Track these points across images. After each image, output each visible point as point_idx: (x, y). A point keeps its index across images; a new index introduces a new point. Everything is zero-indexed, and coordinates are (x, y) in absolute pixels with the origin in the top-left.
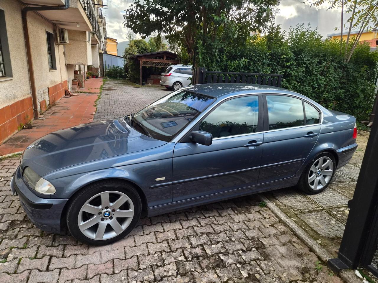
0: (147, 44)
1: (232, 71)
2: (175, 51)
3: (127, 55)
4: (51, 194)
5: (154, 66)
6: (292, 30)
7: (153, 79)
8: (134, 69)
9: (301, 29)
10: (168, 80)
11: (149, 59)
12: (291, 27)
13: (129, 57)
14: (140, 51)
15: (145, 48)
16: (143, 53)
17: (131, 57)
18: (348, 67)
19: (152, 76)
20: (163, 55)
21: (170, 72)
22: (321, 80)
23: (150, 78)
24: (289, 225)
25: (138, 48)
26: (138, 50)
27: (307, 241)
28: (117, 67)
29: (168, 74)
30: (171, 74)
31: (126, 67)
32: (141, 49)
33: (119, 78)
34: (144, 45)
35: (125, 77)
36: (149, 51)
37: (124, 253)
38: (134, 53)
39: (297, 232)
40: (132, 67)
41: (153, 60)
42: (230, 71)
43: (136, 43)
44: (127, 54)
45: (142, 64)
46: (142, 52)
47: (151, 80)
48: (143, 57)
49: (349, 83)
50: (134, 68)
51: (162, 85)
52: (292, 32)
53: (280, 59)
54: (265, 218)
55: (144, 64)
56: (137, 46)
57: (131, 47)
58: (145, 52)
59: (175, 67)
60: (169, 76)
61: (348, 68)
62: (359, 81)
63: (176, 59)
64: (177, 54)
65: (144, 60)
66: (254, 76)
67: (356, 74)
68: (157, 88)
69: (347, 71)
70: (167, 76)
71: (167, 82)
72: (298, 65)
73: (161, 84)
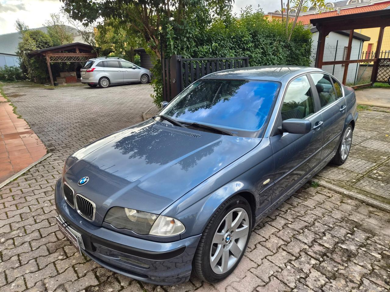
0: (47, 36)
1: (202, 57)
2: (90, 42)
3: (22, 51)
4: (179, 233)
5: (60, 61)
6: (243, 12)
7: (65, 78)
8: (38, 68)
9: (250, 11)
10: (91, 77)
11: (57, 54)
12: (241, 9)
13: (26, 53)
14: (40, 44)
15: (45, 41)
16: (44, 47)
17: (28, 53)
18: (291, 45)
19: (62, 74)
20: (74, 48)
21: (92, 67)
22: (274, 59)
23: (60, 76)
24: (356, 197)
25: (36, 42)
26: (36, 44)
27: (385, 207)
28: (11, 67)
29: (90, 69)
30: (94, 69)
31: (23, 66)
32: (41, 43)
33: (16, 81)
34: (44, 37)
35: (24, 78)
36: (51, 44)
37: (256, 277)
38: (33, 48)
39: (369, 202)
40: (35, 66)
41: (63, 55)
42: (200, 57)
43: (31, 35)
44: (22, 49)
45: (49, 61)
46: (42, 46)
47: (63, 78)
48: (49, 52)
49: (293, 60)
50: (37, 66)
51: (85, 83)
52: (243, 14)
53: (241, 41)
54: (329, 197)
55: (52, 60)
56: (34, 39)
57: (27, 40)
58: (46, 45)
59: (97, 61)
60: (92, 71)
61: (291, 47)
62: (300, 58)
63: (92, 51)
64: (92, 45)
65: (51, 55)
66: (222, 61)
67: (297, 52)
68: (77, 87)
69: (291, 49)
70: (90, 71)
71: (91, 78)
72: (256, 47)
73: (82, 81)
